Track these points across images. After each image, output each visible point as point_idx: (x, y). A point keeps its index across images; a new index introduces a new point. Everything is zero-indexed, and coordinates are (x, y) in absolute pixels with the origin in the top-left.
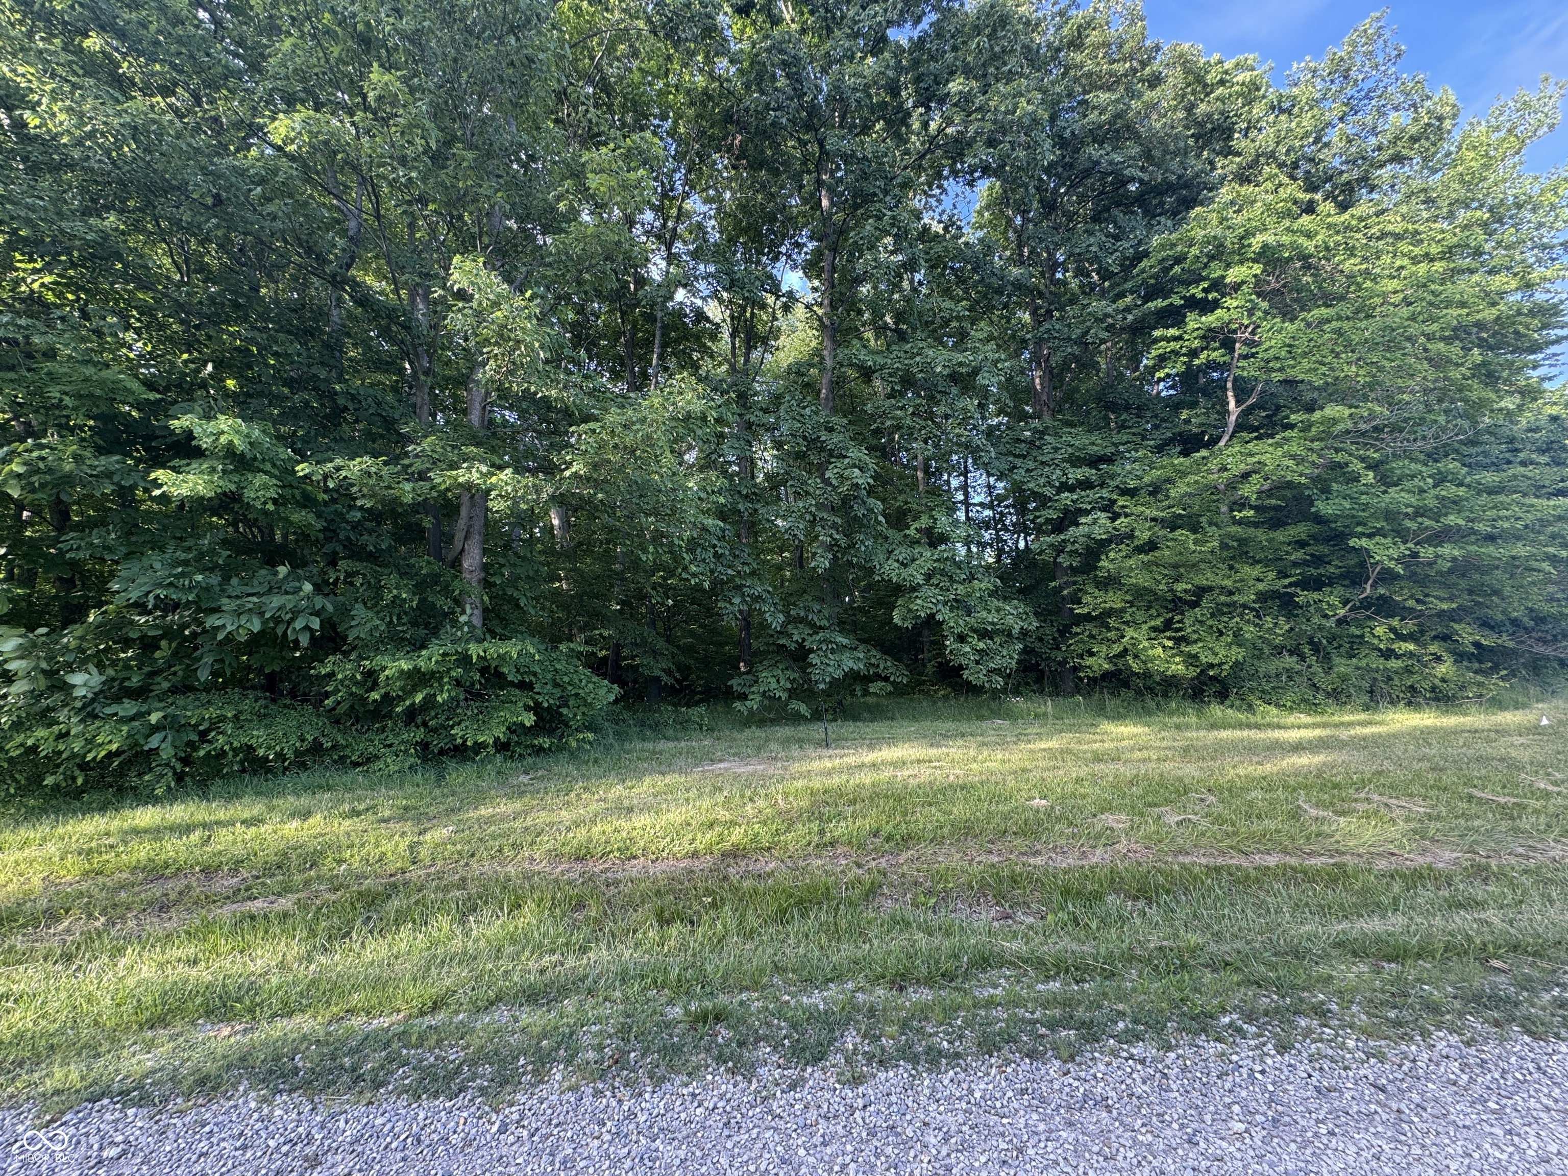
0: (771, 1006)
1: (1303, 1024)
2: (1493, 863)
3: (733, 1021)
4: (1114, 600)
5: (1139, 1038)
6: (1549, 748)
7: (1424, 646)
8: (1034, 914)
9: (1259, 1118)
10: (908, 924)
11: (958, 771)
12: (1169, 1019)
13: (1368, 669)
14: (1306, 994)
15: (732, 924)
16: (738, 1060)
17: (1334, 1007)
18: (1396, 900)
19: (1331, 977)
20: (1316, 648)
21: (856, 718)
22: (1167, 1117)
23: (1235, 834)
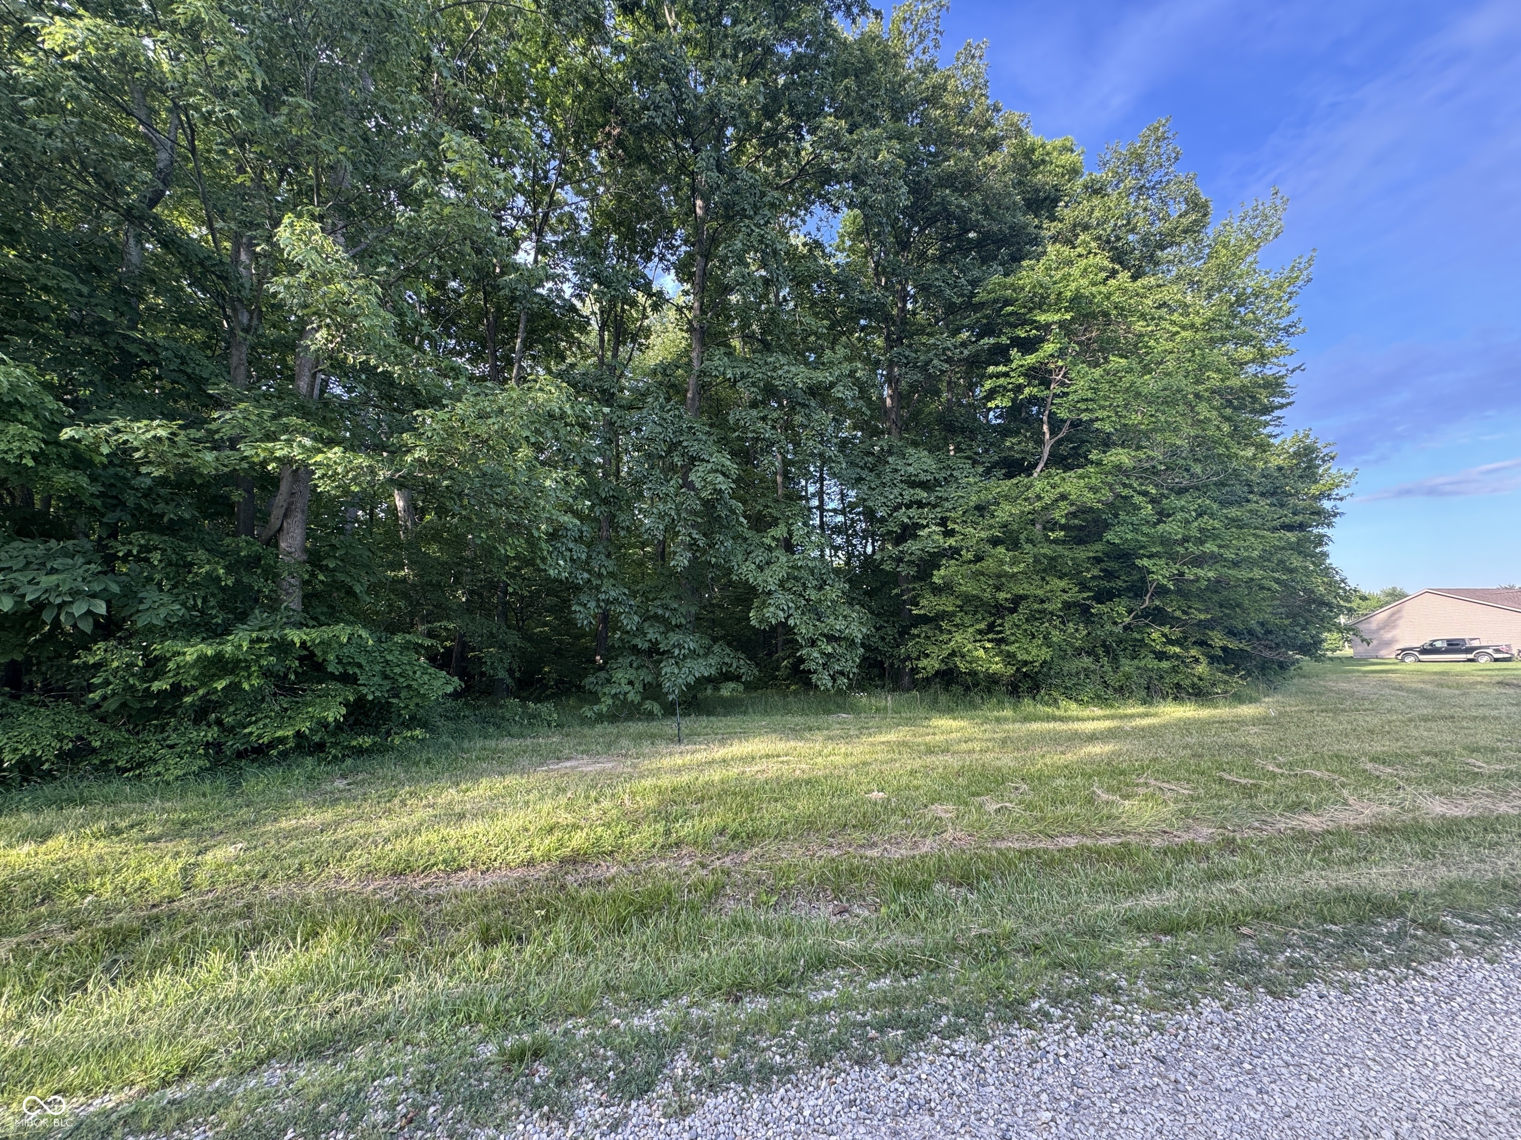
0: (598, 1033)
1: (1099, 1003)
2: (1238, 836)
3: (554, 1056)
4: (947, 604)
5: (960, 1032)
6: (1275, 736)
7: (1187, 649)
8: (868, 906)
9: (1064, 1104)
10: (747, 926)
11: (804, 766)
12: (987, 1010)
13: (1146, 669)
14: (1101, 974)
15: (565, 938)
16: (554, 1102)
17: (1123, 983)
18: (1169, 875)
19: (1121, 954)
20: (1107, 650)
21: (709, 713)
22: (984, 1114)
23: (1043, 819)
